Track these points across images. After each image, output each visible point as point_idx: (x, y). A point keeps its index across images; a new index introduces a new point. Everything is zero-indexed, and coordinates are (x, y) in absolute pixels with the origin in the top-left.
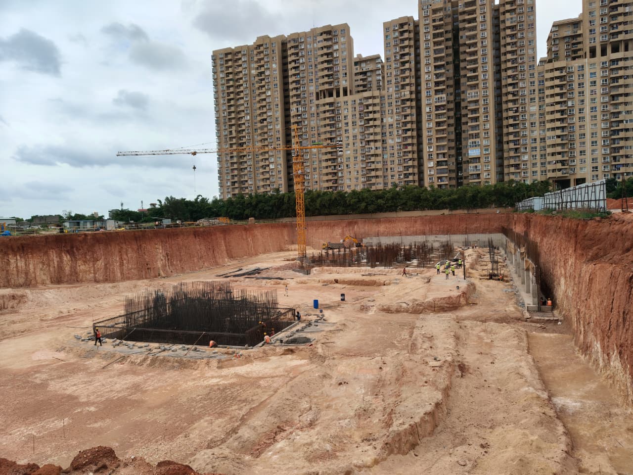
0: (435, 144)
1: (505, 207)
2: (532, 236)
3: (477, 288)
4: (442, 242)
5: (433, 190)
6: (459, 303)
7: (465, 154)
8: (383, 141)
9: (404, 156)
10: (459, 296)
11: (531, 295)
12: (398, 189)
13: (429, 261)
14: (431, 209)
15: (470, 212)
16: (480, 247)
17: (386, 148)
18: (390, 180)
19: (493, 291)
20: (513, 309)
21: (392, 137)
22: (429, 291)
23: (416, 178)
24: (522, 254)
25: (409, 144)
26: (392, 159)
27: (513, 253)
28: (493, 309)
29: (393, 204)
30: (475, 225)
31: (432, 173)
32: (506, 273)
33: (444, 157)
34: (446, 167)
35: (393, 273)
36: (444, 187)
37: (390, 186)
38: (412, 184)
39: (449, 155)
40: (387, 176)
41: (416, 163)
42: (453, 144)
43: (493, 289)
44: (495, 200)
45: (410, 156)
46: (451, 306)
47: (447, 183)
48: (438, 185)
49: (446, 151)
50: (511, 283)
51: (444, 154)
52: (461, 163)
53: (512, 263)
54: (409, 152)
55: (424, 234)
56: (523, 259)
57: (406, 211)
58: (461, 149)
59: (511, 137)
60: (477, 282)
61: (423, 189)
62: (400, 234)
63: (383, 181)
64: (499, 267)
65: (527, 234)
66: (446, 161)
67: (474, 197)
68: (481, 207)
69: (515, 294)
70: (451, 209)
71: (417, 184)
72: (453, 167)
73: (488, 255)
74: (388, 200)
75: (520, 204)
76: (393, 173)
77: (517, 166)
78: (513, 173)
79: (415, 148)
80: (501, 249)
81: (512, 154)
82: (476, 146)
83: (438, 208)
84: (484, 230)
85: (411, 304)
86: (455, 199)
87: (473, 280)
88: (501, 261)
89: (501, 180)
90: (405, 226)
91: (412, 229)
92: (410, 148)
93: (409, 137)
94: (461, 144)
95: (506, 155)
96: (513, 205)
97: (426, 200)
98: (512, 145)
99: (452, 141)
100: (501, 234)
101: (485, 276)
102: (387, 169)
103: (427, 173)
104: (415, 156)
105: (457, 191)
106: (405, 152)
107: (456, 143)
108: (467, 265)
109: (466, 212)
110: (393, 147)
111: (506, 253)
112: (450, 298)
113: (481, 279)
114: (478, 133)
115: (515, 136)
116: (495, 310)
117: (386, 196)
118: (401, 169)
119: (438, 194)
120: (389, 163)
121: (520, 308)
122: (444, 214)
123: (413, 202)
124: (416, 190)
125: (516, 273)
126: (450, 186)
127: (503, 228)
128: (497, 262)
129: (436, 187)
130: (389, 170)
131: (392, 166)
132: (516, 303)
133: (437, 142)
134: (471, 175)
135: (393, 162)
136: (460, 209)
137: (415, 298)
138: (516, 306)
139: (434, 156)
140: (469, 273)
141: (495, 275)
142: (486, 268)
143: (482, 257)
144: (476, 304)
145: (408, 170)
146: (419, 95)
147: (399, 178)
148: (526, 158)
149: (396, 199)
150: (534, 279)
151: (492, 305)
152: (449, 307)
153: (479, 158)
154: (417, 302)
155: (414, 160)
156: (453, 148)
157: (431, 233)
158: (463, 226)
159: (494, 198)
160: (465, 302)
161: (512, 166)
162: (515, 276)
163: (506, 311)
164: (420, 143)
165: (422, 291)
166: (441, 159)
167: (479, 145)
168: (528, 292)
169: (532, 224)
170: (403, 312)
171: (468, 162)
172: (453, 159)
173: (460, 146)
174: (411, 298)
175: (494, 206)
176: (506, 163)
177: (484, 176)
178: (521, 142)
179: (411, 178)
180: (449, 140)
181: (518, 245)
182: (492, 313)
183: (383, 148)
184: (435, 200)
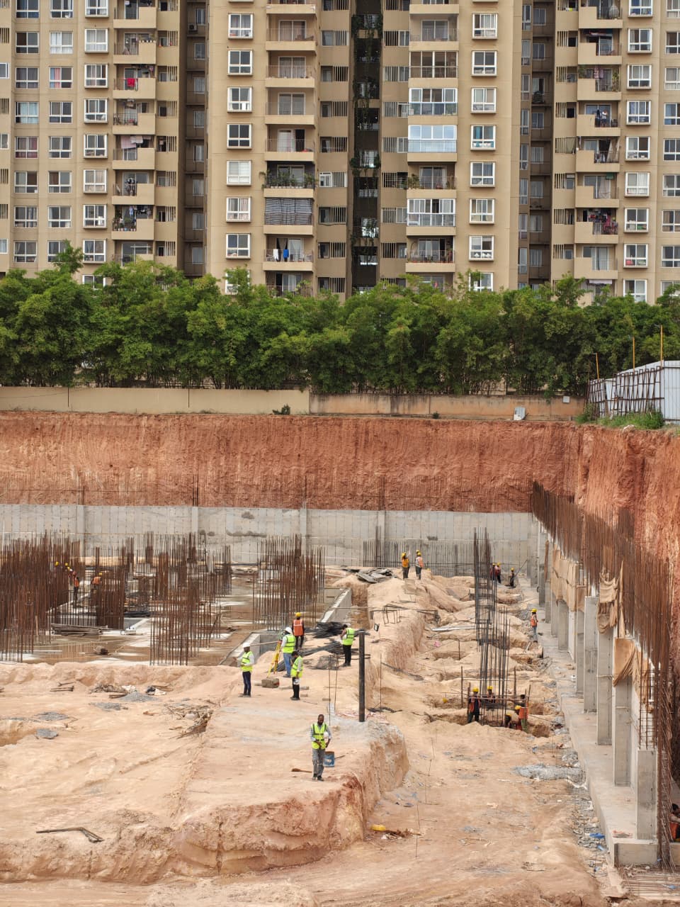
0: (262, 80)
1: (551, 395)
2: (648, 531)
3: (412, 760)
4: (274, 544)
5: (245, 298)
6: (331, 832)
7: (391, 142)
8: (22, 38)
9: (117, 121)
10: (333, 799)
11: (632, 792)
12: (80, 277)
13: (210, 630)
14: (233, 384)
15: (403, 408)
16: (439, 570)
17: (33, 72)
18: (44, 233)
19: (478, 774)
20: (554, 858)
21: (64, 23)
22: (196, 773)
23: (170, 231)
24: (604, 609)
25: (144, 69)
26: (61, 130)
27: (571, 604)
28: (475, 856)
29: (54, 348)
30: (420, 471)
31: (245, 214)
32: (536, 696)
33: (300, 147)
34: (309, 193)
35: (34, 685)
36: (292, 286)
37: (42, 263)
38: (147, 257)
39: (323, 140)
40: (32, 211)
41: (171, 161)
42: (341, 91)
43: (481, 766)
44: (508, 361)
45: (146, 124)
46: (294, 845)
47: (307, 266)
48: (269, 274)
49: (308, 119)
50: (556, 737)
51: (300, 134)
52: (372, 183)
53: (564, 647)
54: (144, 105)
55: (194, 498)
56: (608, 631)
57: (113, 384)
58: (374, 116)
59: (587, 89)
60: (411, 730)
61: (199, 284)
62: (83, 494)
63: (14, 232)
64: (511, 664)
65: (628, 521)
66: (308, 166)
67: (421, 341)
68: (450, 389)
69: (569, 789)
70: (322, 391)
71: (170, 260)
72: (340, 198)
73: (470, 613)
74: (29, 325)
75: (611, 388)
76: (60, 200)
77: (604, 217)
78: (587, 249)
79: (172, 90)
80: (523, 582)
81: (586, 161)
82: (439, 110)
83: (262, 380)
84: (457, 492)
85: (109, 837)
86: (339, 346)
87: (397, 724)
88: (523, 637)
89: (539, 276)
90: (106, 458)
91: (137, 473)
92: (146, 88)
93: (145, 34)
94: (375, 93)
95: (560, 164)
96: (579, 391)
97: (212, 339)
98: (586, 124)
99: (341, 74)
100: (525, 516)
101: (449, 703)
102: (33, 178)
103: (218, 214)
104: (171, 126)
105: (351, 307)
106: (122, 103)
107: (356, 88)
108: (377, 654)
109: (384, 405)
110: (66, 72)
111: (542, 601)
112: (291, 805)
113: (431, 719)
114: (452, 55)
115: (602, 87)
116: (482, 864)
117: (24, 307)
118: (103, 182)
119: (266, 317)
120: (44, 147)
121: (586, 853)
122: (286, 411)
123: (148, 346)
124: (166, 289)
125: (579, 693)
126: (322, 281)
127: (537, 487)
128: (503, 643)
129: (259, 280)
130: (43, 181)
131: (60, 164)
132: (571, 832)
133: (271, 73)
134: (415, 239)
135: (67, 142)
136: (361, 390)
137: (134, 807)
138: (568, 842)
139: (258, 137)
140: (383, 690)
141: (492, 703)
142: (454, 667)
143: (444, 615)
144: (405, 835)
145: (132, 191)
147: (91, 228)
148: (642, 184)
149: (69, 326)
150: (648, 721)
151: (470, 836)
152: (286, 852)
153: (451, 166)
154: (138, 829)
155: (162, 144)
156: (339, 109)
157: (227, 494)
158: (369, 470)
159: (503, 352)
160: (357, 827)
161: (585, 213)
162: (571, 707)
163: (526, 865)
164: (193, 71)
165: (166, 775)
166: (285, 152)
167: (452, 109)
168: (622, 779)
169: (654, 477)
170: (72, 875)
171: (402, 180)
172: (340, 161)
173: (373, 104)
174: (116, 805)
175: (502, 385)
176: (560, 199)
177: (467, 248)
178: (626, 113)
179: (145, 229)
180: (325, 69)
181: (593, 568)
182: (471, 876)
183: (20, 72)
184: (252, 343)
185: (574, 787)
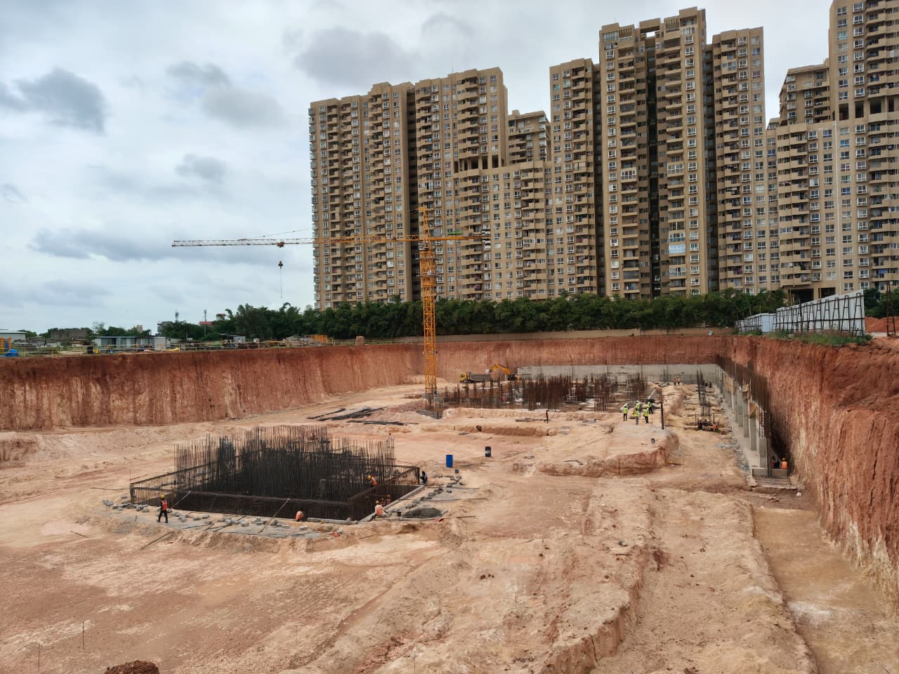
0: (621, 236)
1: (721, 327)
2: (758, 368)
3: (680, 441)
4: (630, 376)
5: (618, 301)
6: (655, 463)
7: (663, 251)
8: (548, 231)
9: (577, 252)
10: (655, 453)
11: (758, 452)
12: (568, 299)
13: (613, 402)
14: (616, 328)
15: (671, 333)
16: (685, 383)
17: (552, 240)
18: (557, 286)
19: (703, 446)
20: (731, 473)
21: (560, 225)
22: (611, 444)
23: (594, 283)
24: (745, 394)
25: (585, 236)
26: (561, 256)
27: (732, 392)
28: (703, 472)
29: (561, 320)
30: (677, 352)
31: (617, 277)
32: (722, 421)
33: (634, 255)
34: (637, 269)
35: (560, 418)
36: (633, 297)
37: (557, 295)
38: (588, 292)
39: (641, 252)
40: (553, 280)
41: (594, 263)
42: (646, 237)
43: (703, 443)
44: (706, 317)
45: (586, 252)
46: (643, 467)
47: (638, 291)
48: (626, 294)
49: (637, 247)
50: (729, 435)
51: (634, 251)
52: (658, 264)
53: (730, 406)
54: (585, 247)
55: (606, 363)
56: (746, 401)
57: (579, 330)
58: (657, 244)
59: (730, 229)
60: (680, 433)
61: (604, 299)
62: (571, 362)
63: (548, 287)
64: (712, 412)
65: (751, 365)
66: (637, 261)
67: (677, 312)
68: (687, 326)
69: (735, 451)
70: (644, 328)
71: (595, 292)
72: (648, 270)
73: (697, 396)
74: (554, 314)
75: (742, 323)
76: (561, 277)
77: (737, 269)
78: (732, 280)
79: (593, 242)
80: (714, 386)
81: (730, 252)
82: (679, 240)
83: (625, 326)
84: (690, 358)
85: (585, 463)
86: (649, 315)
87: (674, 430)
88: (715, 403)
89: (715, 289)
90: (578, 352)
91: (587, 356)
92: (585, 242)
93: (585, 226)
94: (658, 237)
95: (721, 253)
96: (731, 325)
97: (609, 315)
98: (730, 240)
99: (646, 232)
100: (714, 365)
101: (691, 424)
102: (553, 271)
103: (609, 277)
104: (594, 252)
105: (653, 303)
106: (578, 247)
107: (651, 236)
108: (666, 409)
109: (664, 332)
110: (561, 239)
111: (722, 392)
112: (641, 455)
113: (686, 429)
114: (683, 222)
115: (735, 228)
116: (706, 475)
117: (552, 308)
118: (573, 270)
119: (625, 307)
120: (556, 261)
121: (742, 472)
122: (633, 335)
123: (589, 318)
124: (594, 300)
125: (736, 421)
126: (642, 295)
127: (718, 356)
128: (709, 405)
129: (622, 296)
130: (556, 271)
131: (561, 266)
132: (736, 465)
133: (624, 234)
134: (673, 280)
135: (562, 260)
136: (657, 328)
137: (592, 454)
138: (736, 468)
139: (620, 253)
140: (669, 420)
141: (706, 424)
142: (693, 413)
143: (688, 397)
144: (680, 465)
145: (582, 273)
146: (599, 168)
147: (570, 284)
148: (751, 257)
149: (566, 313)
150: (762, 430)
151: (702, 466)
152: (640, 469)
153: (684, 257)
154: (594, 461)
155: (591, 258)
156: (646, 243)
157: (615, 361)
158: (660, 352)
159: (704, 314)
160: (663, 462)
161: (730, 268)
162: (734, 425)
163: (721, 475)
164: (600, 235)
165: (601, 445)
166: (630, 257)
167: (683, 239)
168: (754, 448)
169: (759, 352)
170: (575, 474)
171: (667, 263)
172: (647, 258)
173: (657, 240)
174: (586, 454)
175: (704, 325)
176: (722, 264)
177: (690, 282)
178: (743, 235)
179: (587, 283)
180: (641, 231)
181: (740, 381)
182: (703, 478)
183: (548, 240)
184: (621, 315)
185: (736, 452)
